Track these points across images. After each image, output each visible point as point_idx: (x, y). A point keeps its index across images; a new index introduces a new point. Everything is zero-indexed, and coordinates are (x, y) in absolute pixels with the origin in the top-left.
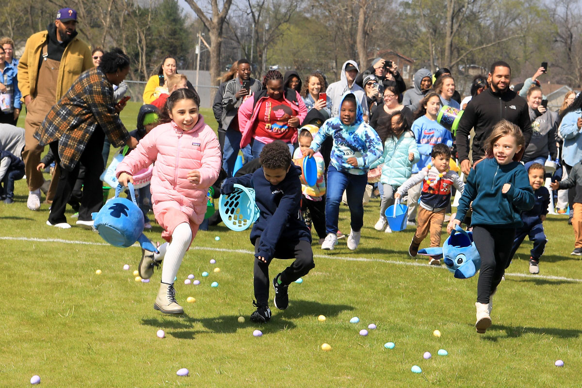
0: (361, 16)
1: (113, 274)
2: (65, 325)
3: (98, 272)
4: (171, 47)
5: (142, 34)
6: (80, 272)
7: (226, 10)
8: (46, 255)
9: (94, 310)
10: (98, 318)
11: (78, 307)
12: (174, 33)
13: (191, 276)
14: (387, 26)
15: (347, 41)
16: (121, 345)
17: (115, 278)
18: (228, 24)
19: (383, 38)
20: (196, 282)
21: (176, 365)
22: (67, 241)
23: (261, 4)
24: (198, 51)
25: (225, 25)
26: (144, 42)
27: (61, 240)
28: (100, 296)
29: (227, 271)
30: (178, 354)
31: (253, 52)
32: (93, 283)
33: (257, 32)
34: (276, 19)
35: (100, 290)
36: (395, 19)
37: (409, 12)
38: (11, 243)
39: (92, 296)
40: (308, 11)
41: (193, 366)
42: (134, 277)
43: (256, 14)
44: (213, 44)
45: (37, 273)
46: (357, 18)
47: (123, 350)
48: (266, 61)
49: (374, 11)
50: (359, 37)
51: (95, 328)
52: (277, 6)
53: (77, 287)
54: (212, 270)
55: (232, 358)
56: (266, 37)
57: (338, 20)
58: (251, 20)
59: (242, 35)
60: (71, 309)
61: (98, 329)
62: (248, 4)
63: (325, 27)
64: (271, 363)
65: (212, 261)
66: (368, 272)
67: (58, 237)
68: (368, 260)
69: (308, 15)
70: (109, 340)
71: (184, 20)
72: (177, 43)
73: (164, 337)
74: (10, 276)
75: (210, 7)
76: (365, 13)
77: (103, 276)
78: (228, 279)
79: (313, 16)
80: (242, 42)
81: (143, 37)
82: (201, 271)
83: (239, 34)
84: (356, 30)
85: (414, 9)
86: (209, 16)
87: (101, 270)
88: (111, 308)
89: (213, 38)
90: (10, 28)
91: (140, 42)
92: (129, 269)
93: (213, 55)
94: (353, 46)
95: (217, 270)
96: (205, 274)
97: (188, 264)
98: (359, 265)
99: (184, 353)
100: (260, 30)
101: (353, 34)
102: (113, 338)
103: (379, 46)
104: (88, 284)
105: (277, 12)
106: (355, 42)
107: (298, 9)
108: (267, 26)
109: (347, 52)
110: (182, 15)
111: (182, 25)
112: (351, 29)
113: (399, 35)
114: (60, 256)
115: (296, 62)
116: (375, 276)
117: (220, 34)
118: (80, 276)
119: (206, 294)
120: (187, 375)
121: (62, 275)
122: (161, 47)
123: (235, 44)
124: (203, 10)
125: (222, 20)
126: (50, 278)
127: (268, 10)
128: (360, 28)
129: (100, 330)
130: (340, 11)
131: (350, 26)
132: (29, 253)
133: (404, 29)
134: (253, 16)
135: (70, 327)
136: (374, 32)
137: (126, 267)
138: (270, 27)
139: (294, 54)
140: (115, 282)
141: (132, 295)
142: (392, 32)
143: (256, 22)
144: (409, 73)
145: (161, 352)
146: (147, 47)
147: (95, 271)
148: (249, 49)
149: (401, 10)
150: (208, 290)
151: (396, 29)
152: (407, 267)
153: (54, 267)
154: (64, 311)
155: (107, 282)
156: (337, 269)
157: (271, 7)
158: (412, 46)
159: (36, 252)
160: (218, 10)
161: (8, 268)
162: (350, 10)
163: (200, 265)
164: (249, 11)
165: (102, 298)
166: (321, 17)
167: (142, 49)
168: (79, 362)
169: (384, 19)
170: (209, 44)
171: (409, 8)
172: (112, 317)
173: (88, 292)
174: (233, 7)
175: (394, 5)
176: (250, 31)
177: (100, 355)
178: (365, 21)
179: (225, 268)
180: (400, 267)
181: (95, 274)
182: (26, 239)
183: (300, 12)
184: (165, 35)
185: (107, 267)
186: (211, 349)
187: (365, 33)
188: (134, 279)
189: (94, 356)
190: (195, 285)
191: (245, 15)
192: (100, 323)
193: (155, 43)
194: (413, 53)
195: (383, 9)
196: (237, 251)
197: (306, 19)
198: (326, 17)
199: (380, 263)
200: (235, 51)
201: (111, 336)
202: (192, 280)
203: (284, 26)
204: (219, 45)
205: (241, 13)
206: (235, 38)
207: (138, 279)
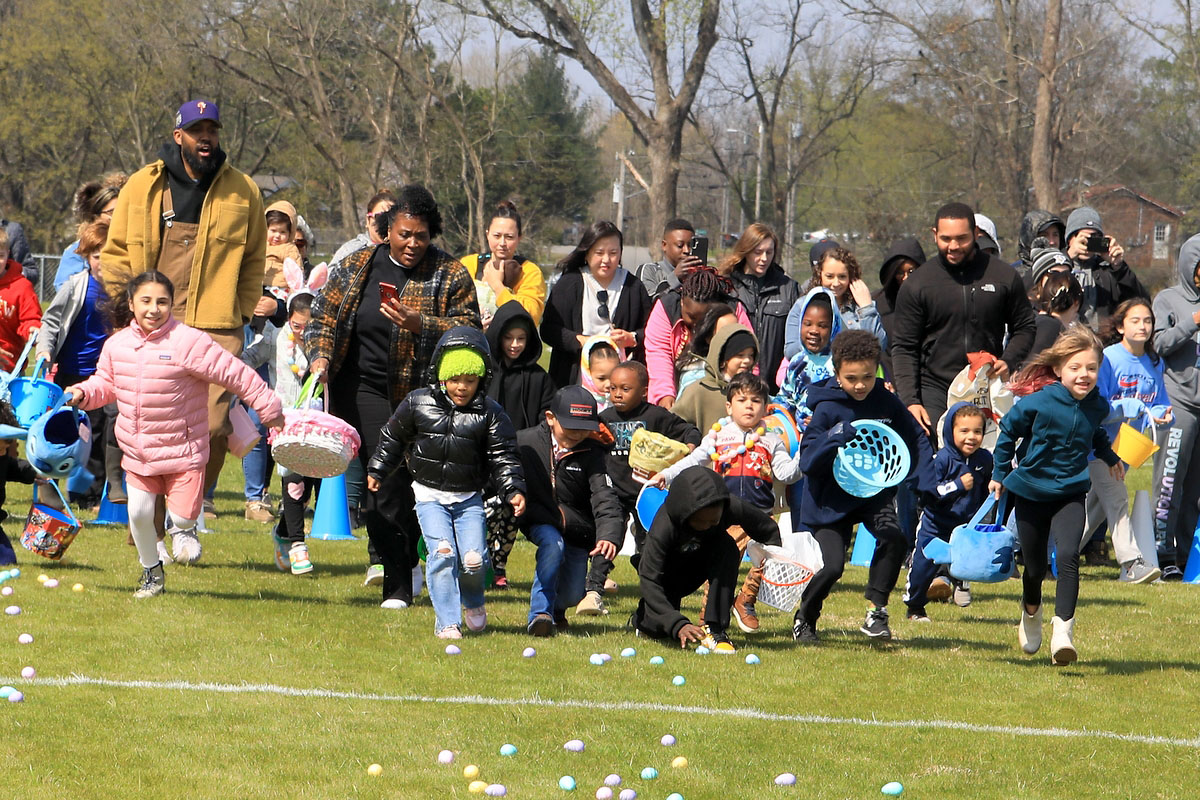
0: (1043, 100)
1: (411, 775)
3: (375, 769)
4: (549, 186)
5: (473, 154)
6: (326, 771)
7: (691, 90)
8: (238, 728)
12: (556, 151)
13: (613, 779)
14: (1110, 121)
15: (1009, 164)
17: (418, 784)
18: (696, 125)
19: (1098, 156)
20: (627, 794)
22: (292, 691)
23: (779, 73)
24: (617, 196)
25: (688, 129)
26: (480, 176)
27: (277, 689)
29: (708, 765)
31: (762, 198)
33: (770, 146)
34: (820, 109)
36: (1132, 105)
37: (1168, 86)
38: (151, 697)
40: (903, 90)
42: (467, 782)
43: (769, 99)
44: (658, 179)
45: (216, 774)
46: (1032, 103)
48: (796, 220)
49: (1075, 87)
50: (1038, 153)
52: (821, 78)
54: (667, 762)
56: (792, 157)
57: (980, 111)
58: (755, 115)
59: (732, 155)
62: (745, 73)
63: (948, 128)
65: (667, 739)
66: (1075, 764)
67: (270, 681)
68: (1074, 733)
69: (902, 99)
71: (582, 117)
72: (565, 177)
74: (147, 781)
75: (648, 83)
76: (1052, 91)
77: (386, 780)
78: (709, 787)
79: (915, 100)
80: (734, 171)
81: (477, 164)
82: (640, 764)
83: (723, 152)
84: (1030, 136)
85: (1181, 80)
86: (645, 106)
87: (382, 765)
89: (658, 162)
90: (138, 145)
91: (470, 175)
92: (453, 761)
93: (658, 205)
94: (1021, 179)
95: (679, 762)
96: (648, 772)
97: (604, 747)
98: (1051, 747)
100: (777, 140)
101: (1021, 150)
103: (1090, 176)
105: (821, 91)
106: (1027, 167)
107: (876, 85)
108: (795, 130)
109: (1007, 192)
110: (577, 105)
111: (577, 130)
112: (1017, 132)
113: (1142, 148)
114: (274, 729)
116: (1092, 777)
117: (676, 151)
118: (329, 781)
121: (281, 778)
122: (523, 189)
123: (715, 178)
124: (632, 90)
125: (681, 116)
126: (250, 785)
127: (796, 85)
128: (1040, 130)
130: (985, 88)
131: (1012, 126)
132: (196, 723)
133: (1156, 129)
134: (761, 102)
136: (1078, 139)
137: (445, 756)
138: (804, 133)
139: (868, 200)
140: (418, 795)
142: (1125, 139)
143: (769, 122)
144: (1170, 244)
146: (487, 187)
147: (366, 766)
148: (751, 190)
149: (1147, 81)
151: (1133, 130)
152: (1175, 751)
153: (261, 758)
155: (397, 796)
156: (991, 757)
157: (806, 78)
158: (1176, 173)
159: (214, 718)
160: (669, 91)
161: (144, 762)
162: (1011, 83)
163: (634, 749)
164: (749, 91)
166: (936, 102)
167: (476, 194)
169: (1101, 107)
170: (648, 177)
171: (1167, 76)
174: (707, 82)
175: (1127, 70)
176: (752, 141)
178: (1052, 113)
179: (701, 755)
180: (1158, 753)
181: (366, 775)
182: (187, 686)
183: (882, 91)
184: (532, 157)
185: (398, 757)
187: (1054, 143)
188: (467, 786)
191: (740, 102)
193: (509, 177)
194: (1182, 191)
195: (1099, 79)
196: (731, 712)
197: (898, 109)
198: (951, 102)
199: (1105, 742)
200: (714, 193)
202: (616, 789)
203: (840, 129)
204: (673, 179)
205: (728, 95)
206: (713, 161)
207: (476, 786)
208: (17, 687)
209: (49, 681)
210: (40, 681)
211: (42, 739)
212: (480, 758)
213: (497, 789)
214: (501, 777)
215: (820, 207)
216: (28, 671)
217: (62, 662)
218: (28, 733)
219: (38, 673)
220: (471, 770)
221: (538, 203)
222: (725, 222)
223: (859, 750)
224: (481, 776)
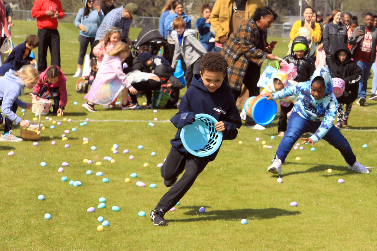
1: (249, 144)
2: (220, 175)
3: (240, 142)
6: (229, 143)
9: (238, 166)
10: (240, 171)
11: (228, 164)
13: (298, 144)
16: (255, 188)
17: (251, 146)
20: (301, 148)
21: (289, 199)
24: (300, 4)
28: (242, 157)
30: (291, 193)
31: (335, 4)
32: (237, 149)
35: (241, 154)
39: (237, 157)
41: (300, 200)
42: (262, 145)
47: (256, 191)
48: (343, 10)
51: (239, 177)
53: (227, 152)
55: (324, 195)
60: (223, 165)
61: (240, 178)
64: (349, 197)
70: (248, 185)
73: (282, 182)
77: (243, 145)
78: (321, 146)
87: (242, 141)
88: (249, 165)
92: (260, 140)
99: (294, 192)
102: (250, 183)
104: (234, 150)
115: (361, 10)
118: (229, 145)
119: (307, 155)
120: (297, 206)
122: (277, 2)
129: (241, 179)
135: (223, 177)
137: (257, 139)
139: (361, 5)
140: (251, 148)
141: (261, 156)
145: (279, 192)
146: (269, 2)
147: (238, 141)
148: (332, 2)
150: (309, 153)
154: (219, 167)
155: (246, 149)
165: (243, 159)
168: (229, 199)
172: (249, 171)
173: (234, 155)
177: (242, 194)
181: (238, 144)
185: (246, 139)
186: (311, 190)
188: (263, 146)
189: (238, 195)
190: (301, 150)
192: (242, 174)
200: (324, 3)
201: (249, 182)
202: (299, 147)
207: (265, 146)
208: (153, 123)
209: (161, 121)
210: (159, 121)
211: (159, 135)
212: (266, 139)
213: (270, 147)
214: (271, 144)
215: (349, 7)
216: (156, 119)
217: (164, 117)
218: (156, 134)
219: (158, 119)
220: (264, 142)
221: (281, 6)
222: (326, 10)
223: (357, 137)
224: (266, 144)
